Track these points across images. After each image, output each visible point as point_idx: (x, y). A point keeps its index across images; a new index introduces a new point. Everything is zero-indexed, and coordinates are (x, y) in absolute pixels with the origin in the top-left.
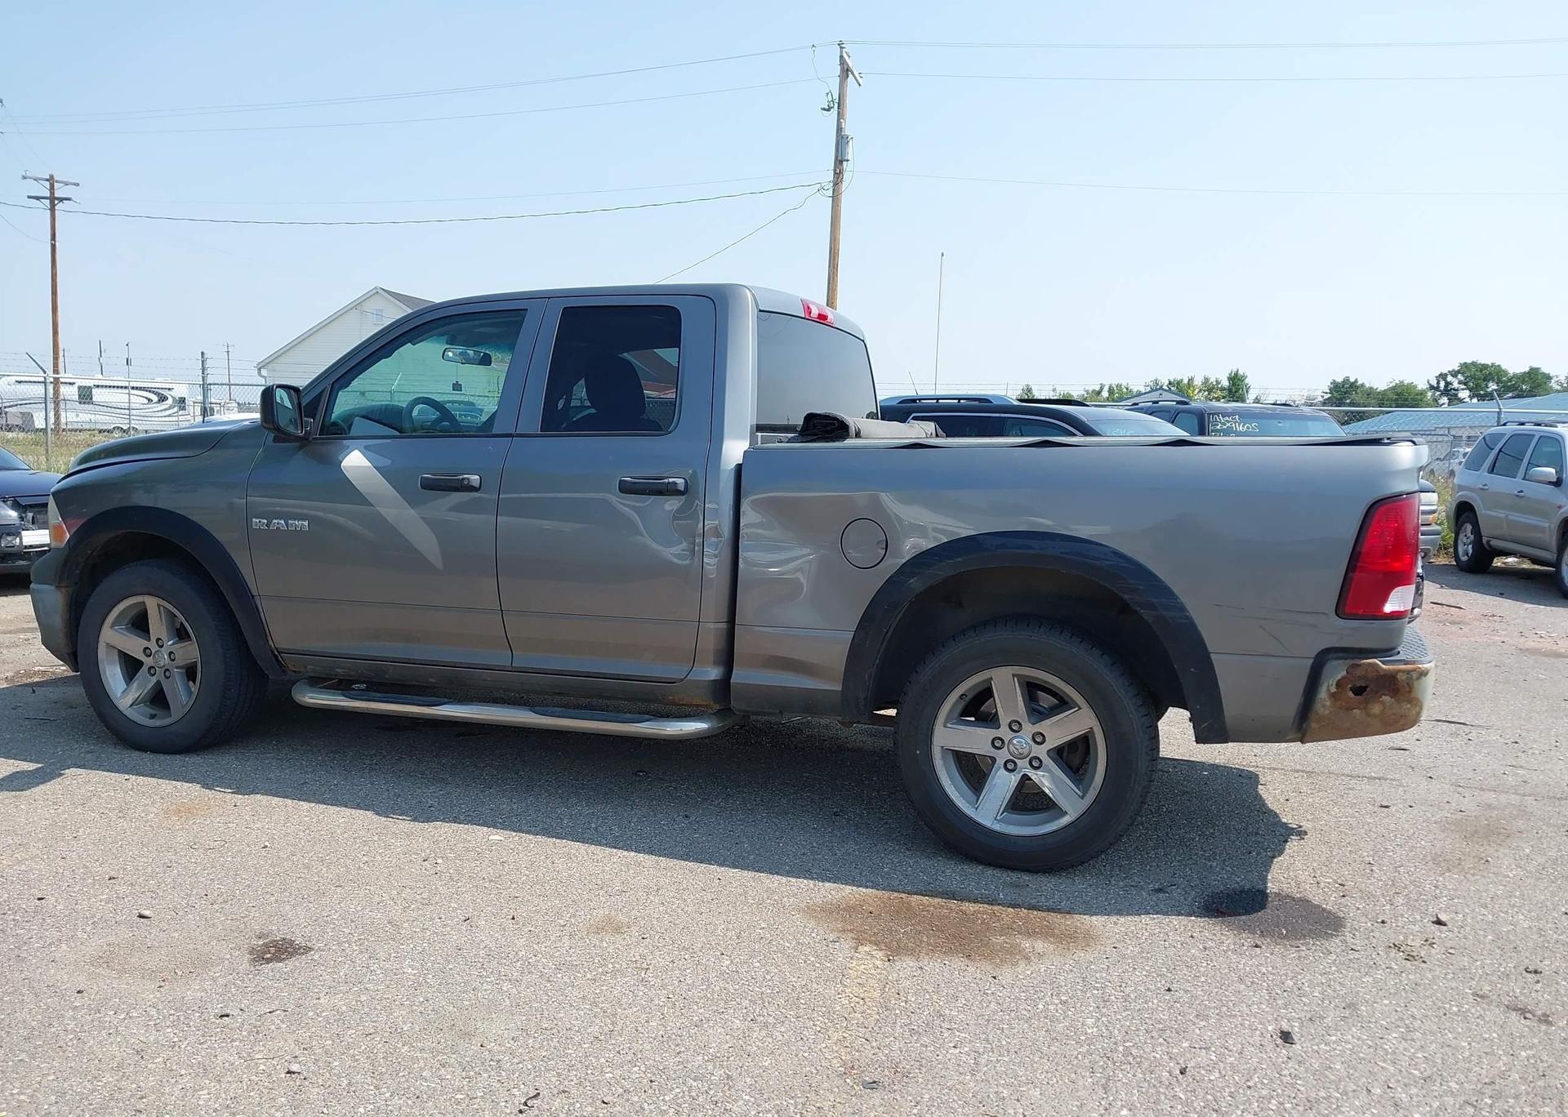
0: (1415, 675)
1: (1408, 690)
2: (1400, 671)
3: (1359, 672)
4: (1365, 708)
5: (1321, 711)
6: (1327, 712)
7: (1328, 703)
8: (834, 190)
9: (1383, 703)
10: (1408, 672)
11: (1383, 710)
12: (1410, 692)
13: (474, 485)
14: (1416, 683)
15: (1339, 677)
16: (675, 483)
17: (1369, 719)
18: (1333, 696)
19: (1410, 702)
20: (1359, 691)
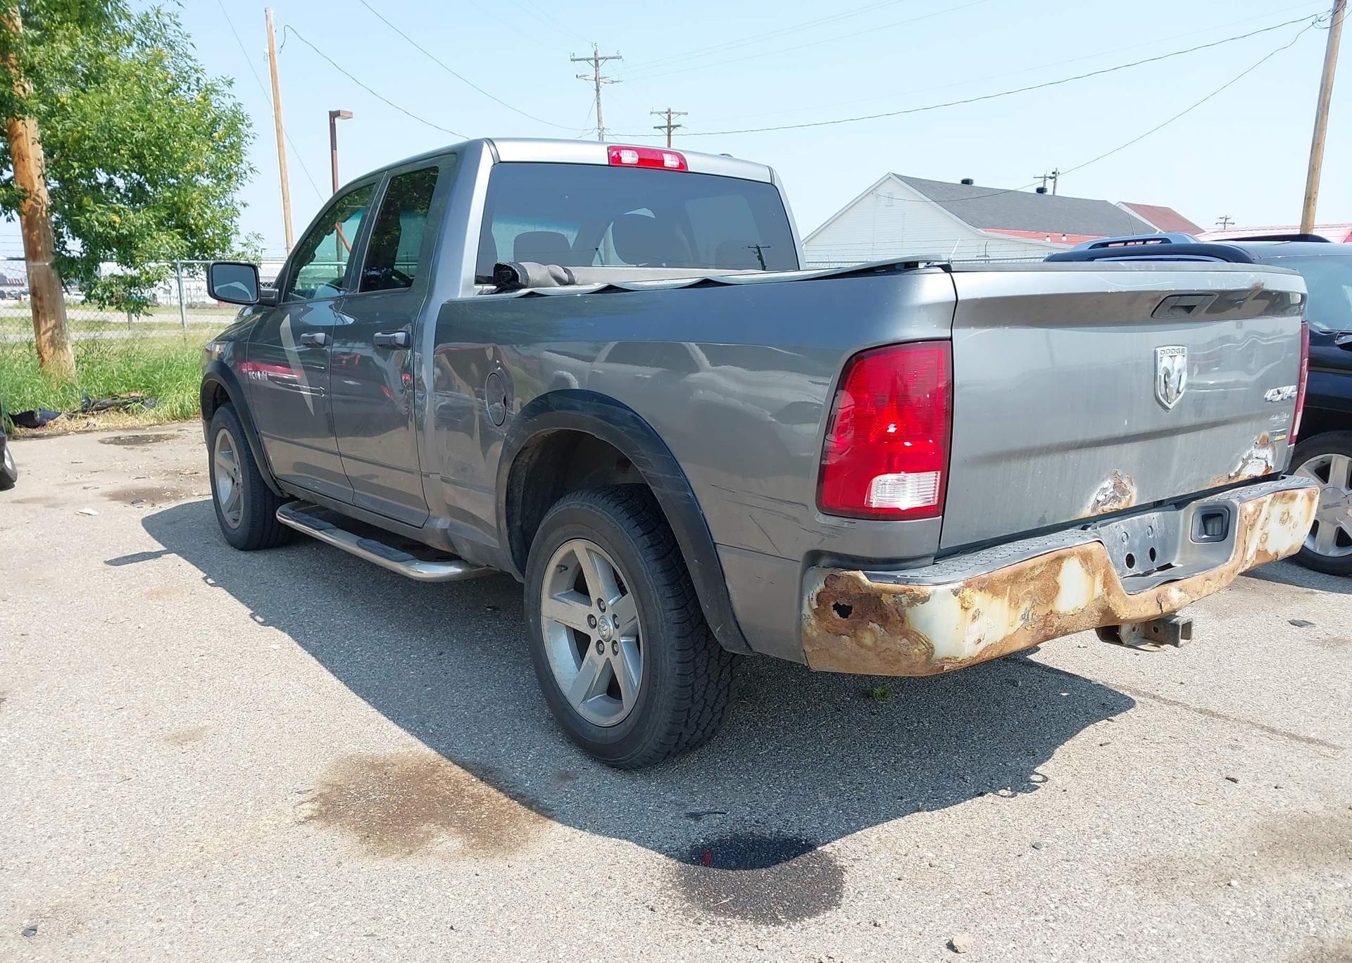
0: (905, 600)
1: (899, 618)
2: (885, 591)
3: (839, 586)
4: (855, 635)
5: (809, 630)
6: (815, 634)
7: (813, 622)
8: (1333, 20)
9: (871, 630)
10: (895, 594)
11: (875, 642)
12: (902, 621)
14: (909, 612)
15: (818, 590)
17: (863, 651)
18: (816, 612)
19: (906, 635)
20: (844, 611)
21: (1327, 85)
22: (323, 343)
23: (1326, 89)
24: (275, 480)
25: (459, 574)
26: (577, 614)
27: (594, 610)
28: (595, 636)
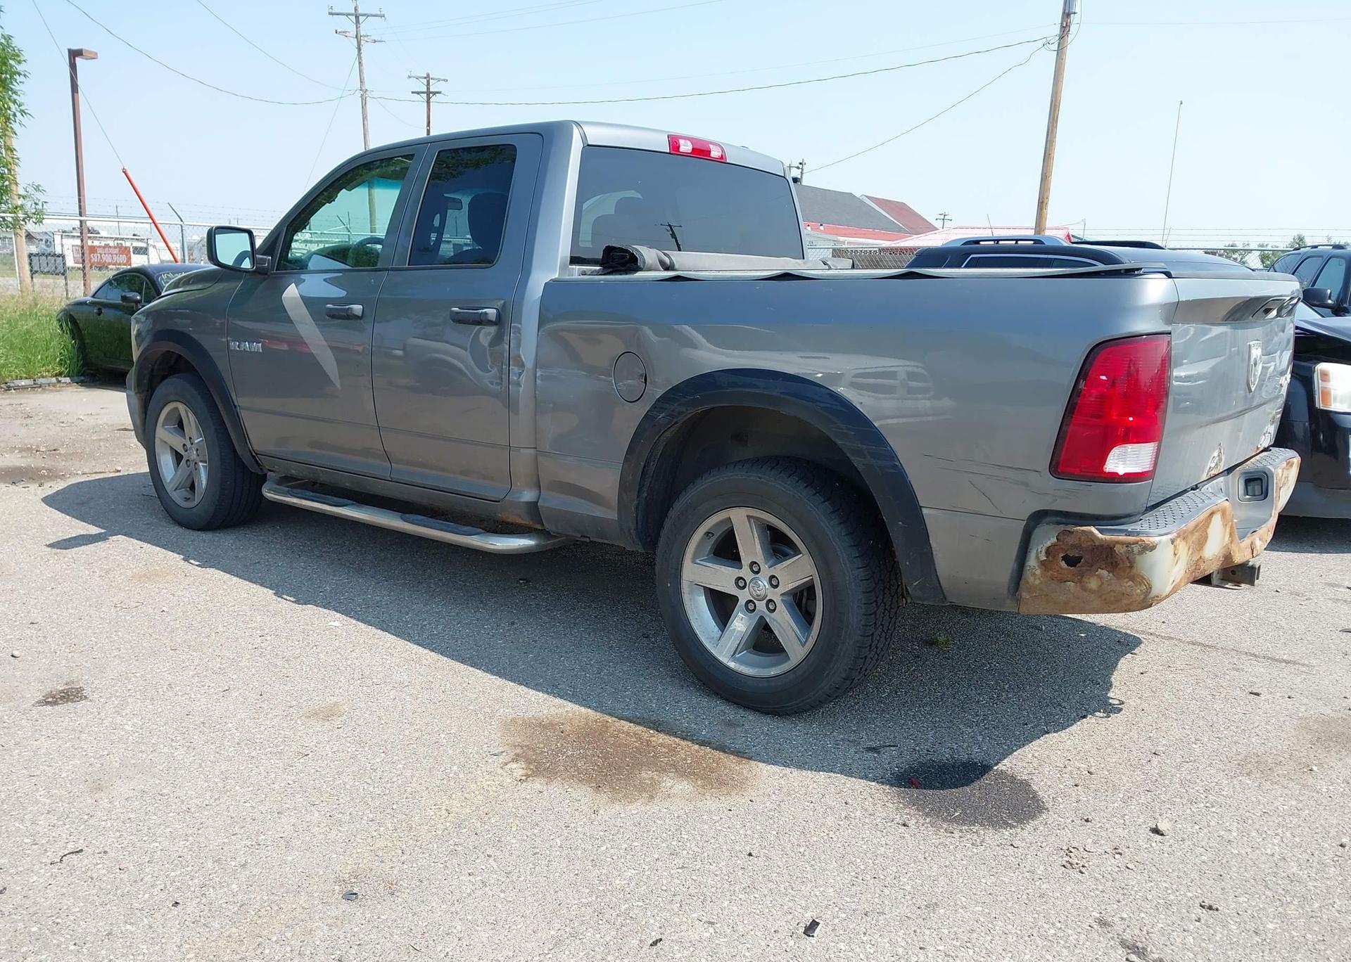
0: (1136, 549)
1: (1128, 565)
2: (1118, 542)
3: (1071, 540)
4: (1080, 581)
5: (1031, 579)
6: (1037, 582)
7: (1038, 572)
8: (1059, 44)
9: (1100, 577)
10: (1128, 545)
11: (1100, 586)
12: (1131, 567)
13: (356, 314)
14: (1138, 558)
15: (1049, 544)
16: (486, 313)
17: (1086, 594)
18: (1043, 564)
19: (1132, 579)
20: (1072, 561)
21: (1056, 101)
22: (360, 315)
23: (1055, 105)
24: (254, 456)
25: (530, 547)
26: (723, 578)
27: (745, 572)
28: (743, 596)
